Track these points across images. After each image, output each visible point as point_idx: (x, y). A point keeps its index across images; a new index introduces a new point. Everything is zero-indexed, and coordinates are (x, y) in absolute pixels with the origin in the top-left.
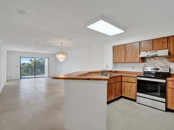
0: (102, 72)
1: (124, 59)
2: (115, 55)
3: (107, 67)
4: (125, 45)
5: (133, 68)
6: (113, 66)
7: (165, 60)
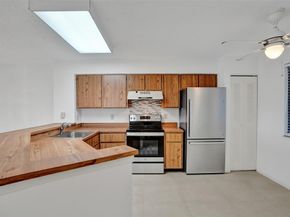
1: (99, 101)
2: (80, 93)
3: (63, 116)
4: (102, 76)
5: (112, 117)
6: (77, 113)
7: (155, 105)
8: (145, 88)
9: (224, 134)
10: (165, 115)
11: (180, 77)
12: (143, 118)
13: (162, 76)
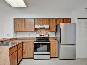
0: (2, 41)
1: (24, 29)
3: (8, 35)
4: (25, 19)
5: (30, 35)
6: (15, 34)
7: (46, 31)
8: (42, 24)
9: (75, 43)
10: (50, 35)
11: (56, 19)
13: (49, 19)
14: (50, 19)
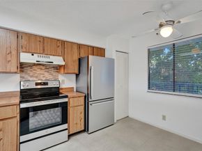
7: (52, 71)
8: (43, 52)
10: (63, 81)
11: (80, 46)
12: (40, 84)
14: (64, 42)
